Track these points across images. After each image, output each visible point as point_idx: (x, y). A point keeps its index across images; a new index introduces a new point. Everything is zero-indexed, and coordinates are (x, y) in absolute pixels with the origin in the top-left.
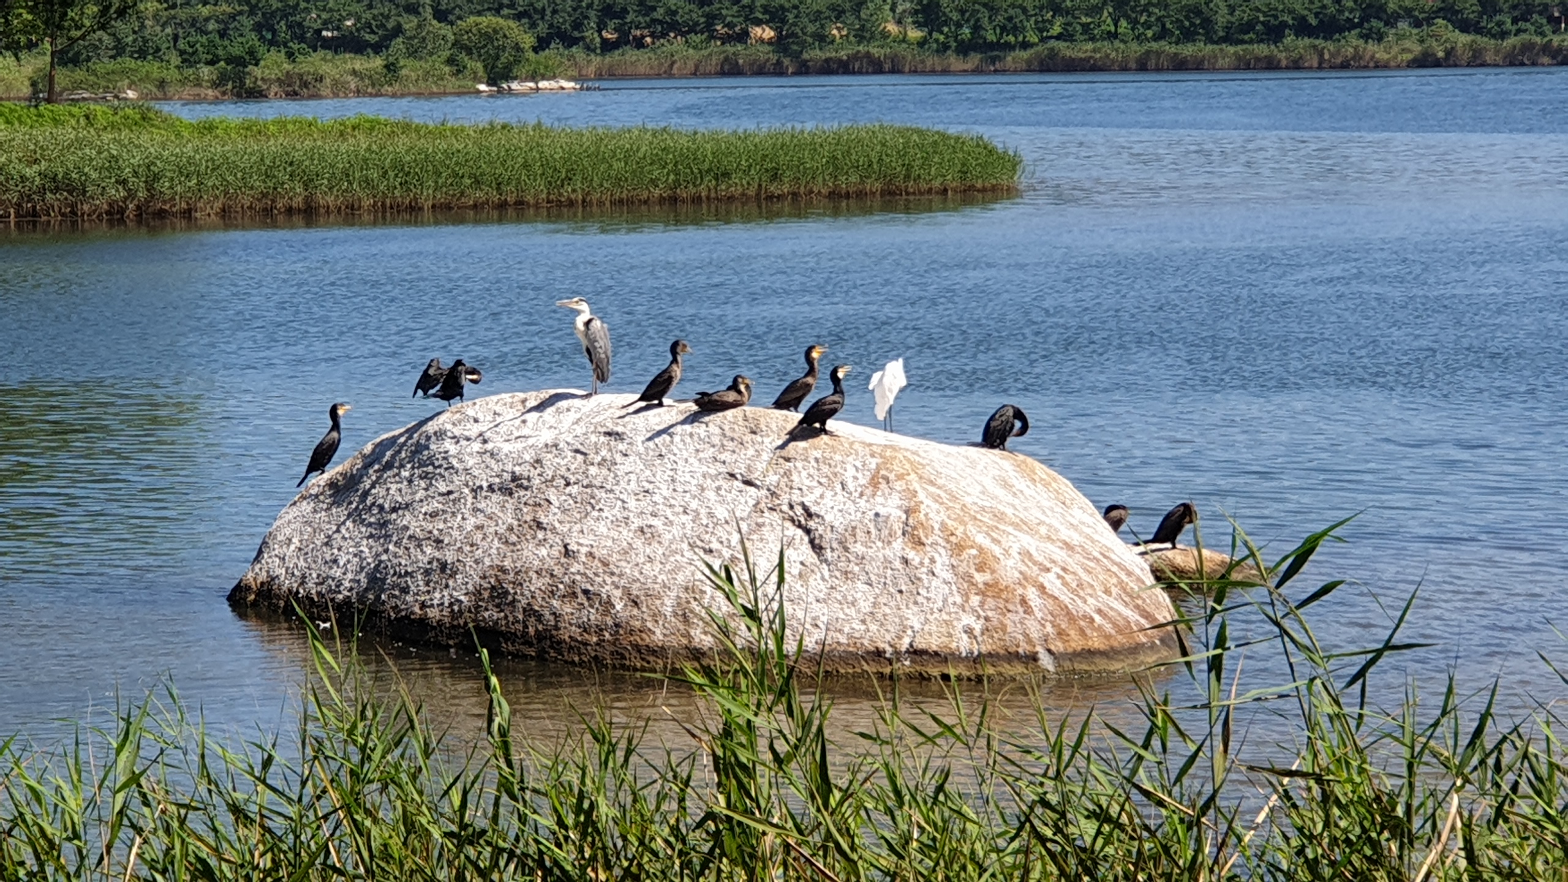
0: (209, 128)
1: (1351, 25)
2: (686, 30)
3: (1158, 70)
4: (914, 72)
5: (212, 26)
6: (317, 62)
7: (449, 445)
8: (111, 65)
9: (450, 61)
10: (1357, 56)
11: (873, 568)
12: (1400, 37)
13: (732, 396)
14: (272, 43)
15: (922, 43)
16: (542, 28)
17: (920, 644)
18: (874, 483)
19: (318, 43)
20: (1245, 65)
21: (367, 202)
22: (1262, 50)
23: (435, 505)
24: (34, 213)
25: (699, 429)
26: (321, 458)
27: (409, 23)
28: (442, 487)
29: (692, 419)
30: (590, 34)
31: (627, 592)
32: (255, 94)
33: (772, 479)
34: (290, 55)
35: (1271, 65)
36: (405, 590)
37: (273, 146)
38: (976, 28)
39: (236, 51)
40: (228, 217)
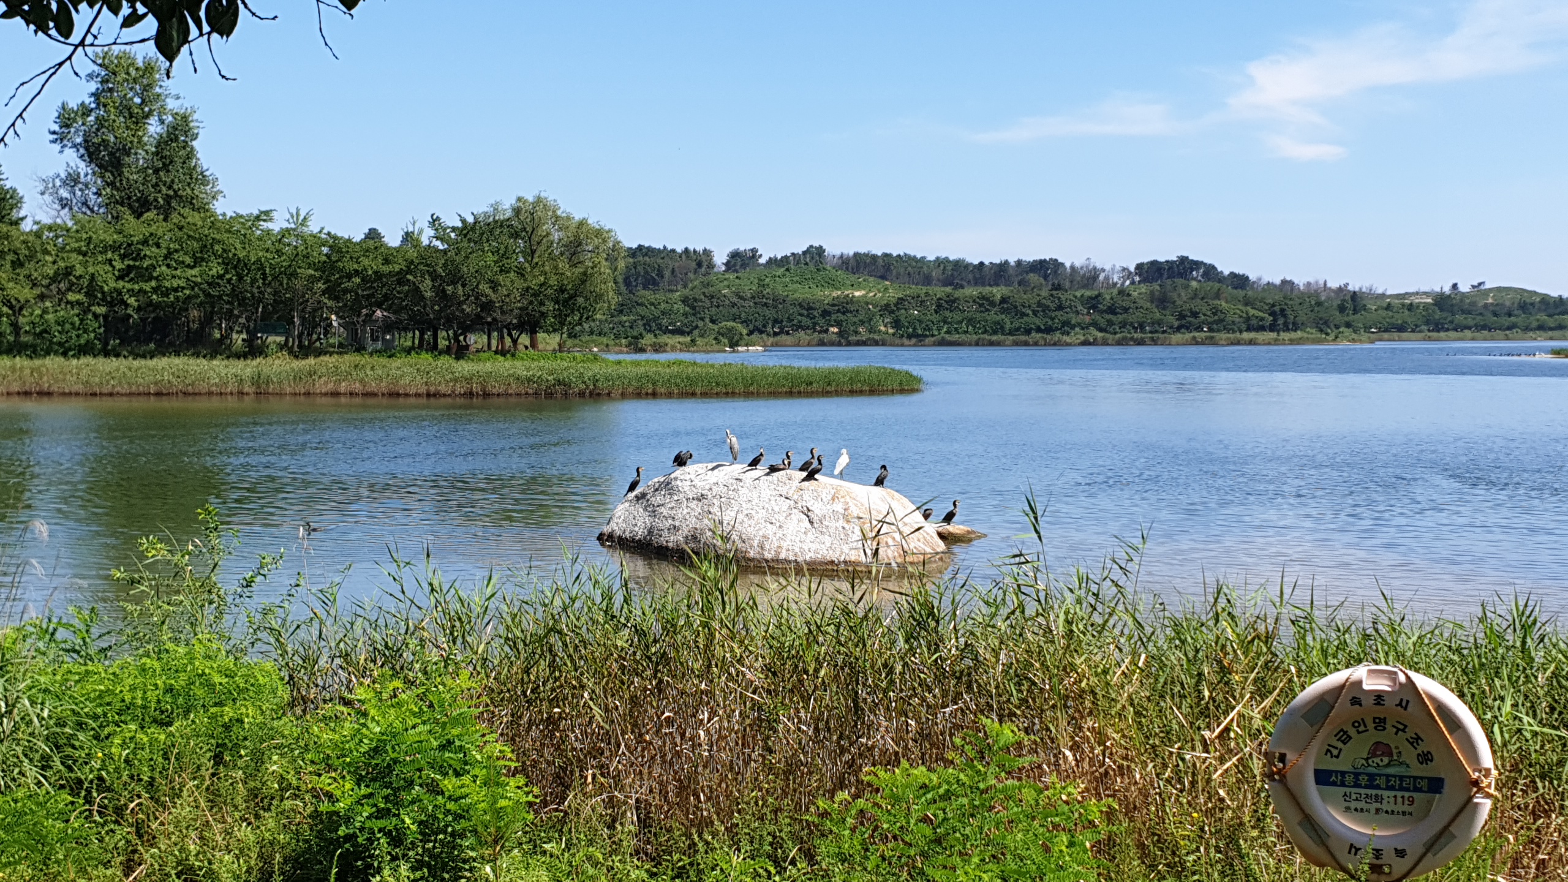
0: (619, 363)
1: (1057, 329)
2: (805, 328)
3: (983, 345)
4: (891, 345)
5: (627, 324)
6: (665, 339)
7: (679, 483)
8: (588, 338)
9: (716, 339)
10: (1059, 341)
11: (832, 530)
12: (1076, 334)
13: (782, 466)
14: (649, 331)
15: (893, 335)
16: (751, 327)
17: (848, 559)
18: (833, 499)
19: (666, 331)
20: (1016, 344)
21: (676, 391)
22: (1023, 338)
23: (673, 505)
24: (551, 394)
25: (769, 478)
26: (633, 487)
27: (701, 324)
28: (676, 498)
29: (767, 474)
30: (769, 329)
31: (740, 537)
32: (642, 350)
33: (795, 497)
34: (655, 336)
35: (1026, 344)
36: (661, 536)
37: (642, 370)
38: (915, 329)
39: (635, 333)
40: (624, 396)
